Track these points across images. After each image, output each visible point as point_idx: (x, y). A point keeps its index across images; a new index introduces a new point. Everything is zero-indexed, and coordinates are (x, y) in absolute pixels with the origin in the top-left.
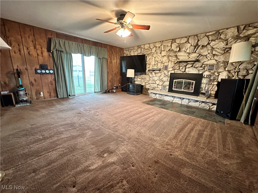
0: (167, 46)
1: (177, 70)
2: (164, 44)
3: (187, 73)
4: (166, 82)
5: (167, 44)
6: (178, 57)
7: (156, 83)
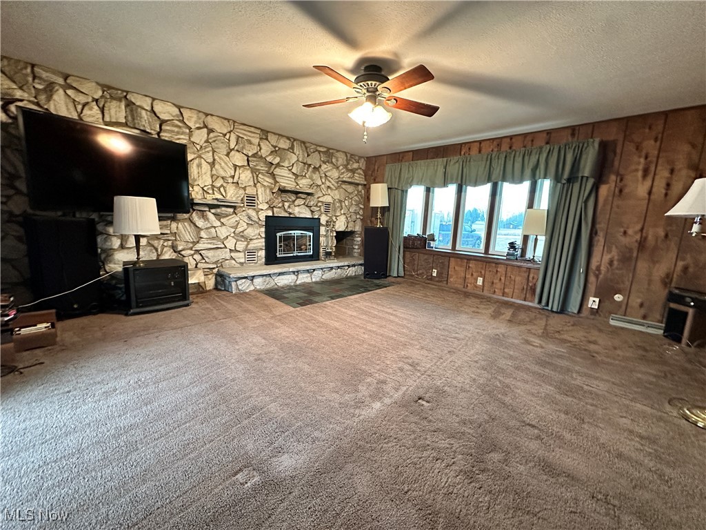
0: (250, 142)
1: (278, 210)
2: (241, 133)
3: (298, 216)
4: (255, 241)
5: (250, 136)
6: (277, 179)
7: (226, 247)
